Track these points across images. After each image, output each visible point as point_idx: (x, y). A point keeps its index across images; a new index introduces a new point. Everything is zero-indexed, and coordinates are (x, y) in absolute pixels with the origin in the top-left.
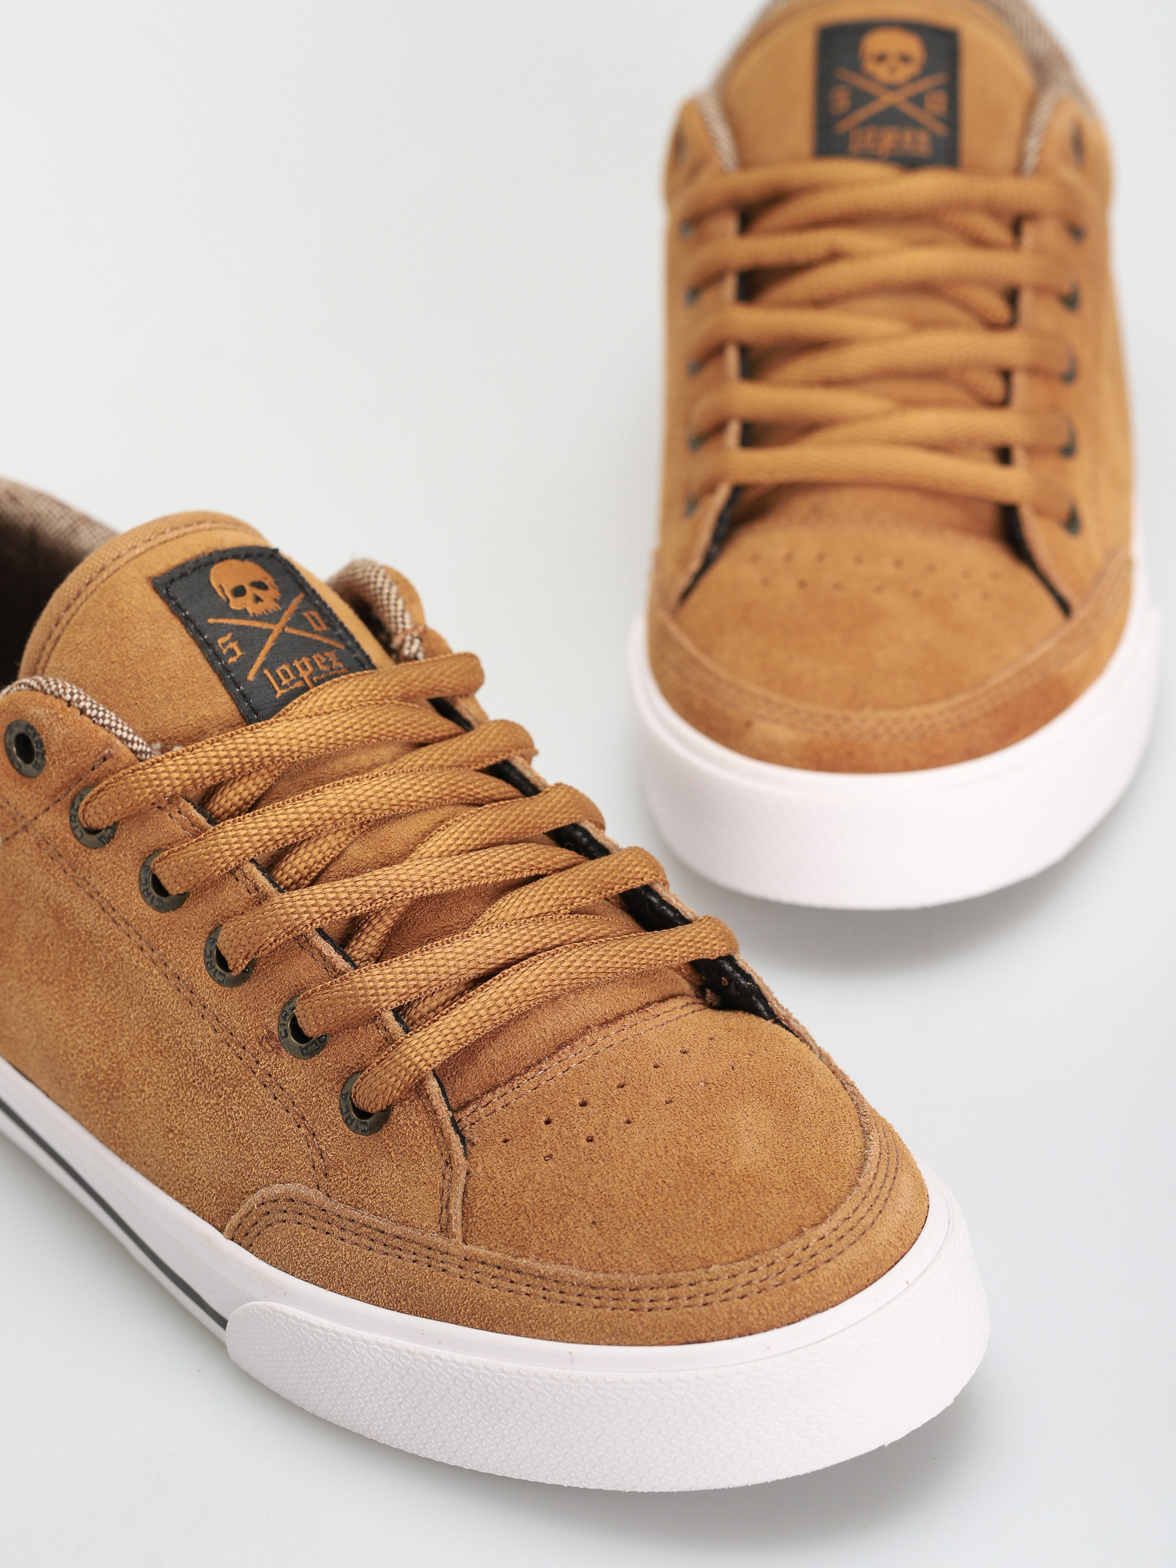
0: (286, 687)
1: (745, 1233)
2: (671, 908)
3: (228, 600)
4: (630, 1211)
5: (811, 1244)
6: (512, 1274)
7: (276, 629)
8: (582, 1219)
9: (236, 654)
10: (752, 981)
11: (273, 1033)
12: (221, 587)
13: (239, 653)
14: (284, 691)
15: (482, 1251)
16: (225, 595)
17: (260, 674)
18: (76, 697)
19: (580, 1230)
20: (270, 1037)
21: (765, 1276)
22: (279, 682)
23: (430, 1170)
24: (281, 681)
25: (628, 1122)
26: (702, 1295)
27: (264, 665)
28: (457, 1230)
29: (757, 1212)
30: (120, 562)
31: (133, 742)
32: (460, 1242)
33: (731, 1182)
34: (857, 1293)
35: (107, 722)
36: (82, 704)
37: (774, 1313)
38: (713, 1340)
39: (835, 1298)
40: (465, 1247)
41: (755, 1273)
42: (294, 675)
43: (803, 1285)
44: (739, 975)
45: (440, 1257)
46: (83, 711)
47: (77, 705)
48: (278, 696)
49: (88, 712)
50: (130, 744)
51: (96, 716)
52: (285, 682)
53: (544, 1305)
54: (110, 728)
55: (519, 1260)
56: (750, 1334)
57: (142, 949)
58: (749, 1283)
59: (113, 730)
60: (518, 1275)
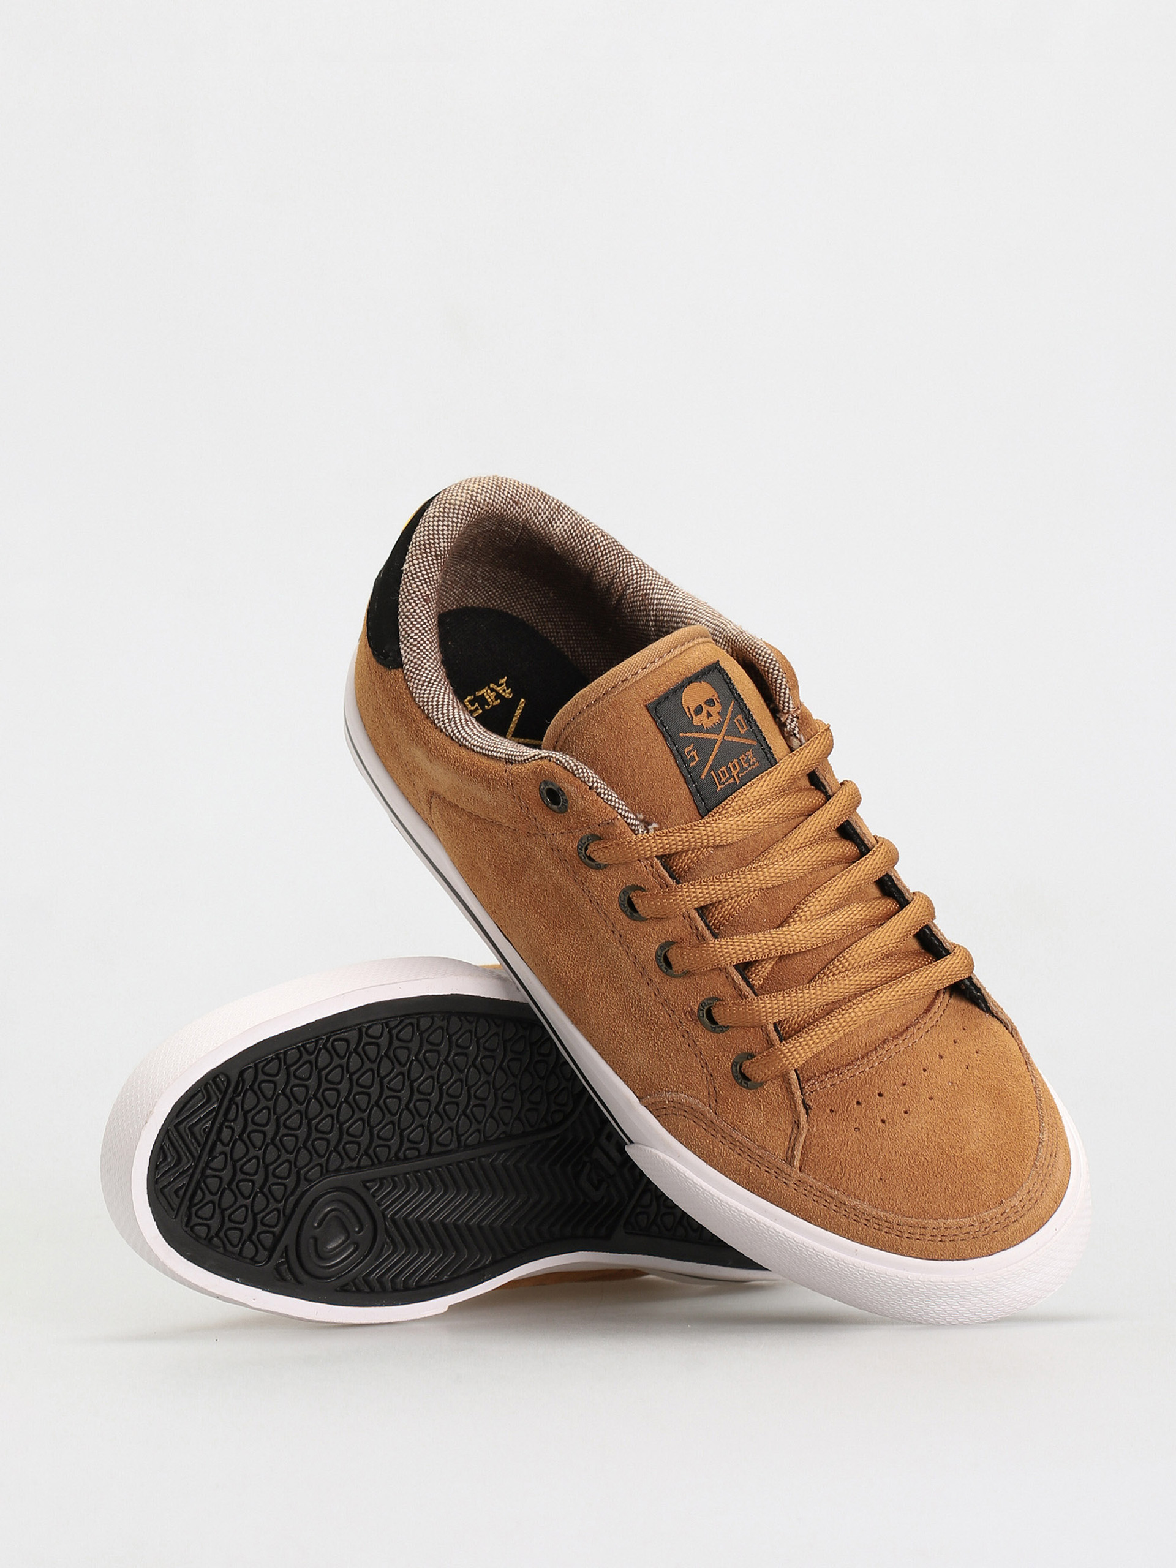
0: (724, 783)
1: (969, 1199)
2: (938, 940)
3: (692, 717)
4: (903, 1176)
5: (1007, 1211)
6: (827, 1197)
7: (719, 738)
8: (875, 1176)
9: (695, 760)
10: (981, 993)
11: (694, 1012)
12: (688, 708)
13: (697, 759)
14: (722, 786)
15: (811, 1180)
16: (690, 714)
17: (709, 773)
18: (595, 785)
19: (872, 1182)
20: (692, 1012)
21: (978, 1230)
22: (719, 779)
23: (784, 1123)
24: (721, 779)
25: (906, 1112)
26: (940, 1236)
27: (711, 768)
28: (797, 1163)
29: (977, 1185)
30: (626, 684)
31: (628, 818)
32: (798, 1172)
33: (964, 1163)
34: (1028, 1238)
35: (613, 803)
36: (599, 790)
37: (980, 1251)
38: (942, 1260)
39: (1015, 1243)
40: (801, 1175)
41: (972, 1227)
42: (728, 774)
43: (998, 1236)
44: (973, 988)
45: (784, 1176)
46: (599, 794)
47: (595, 790)
48: (719, 789)
49: (602, 796)
50: (625, 819)
51: (607, 799)
52: (723, 779)
53: (844, 1219)
54: (615, 807)
55: (833, 1191)
56: (964, 1260)
57: (614, 932)
58: (968, 1233)
59: (616, 809)
60: (830, 1199)
